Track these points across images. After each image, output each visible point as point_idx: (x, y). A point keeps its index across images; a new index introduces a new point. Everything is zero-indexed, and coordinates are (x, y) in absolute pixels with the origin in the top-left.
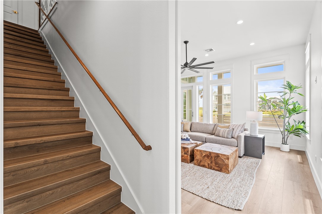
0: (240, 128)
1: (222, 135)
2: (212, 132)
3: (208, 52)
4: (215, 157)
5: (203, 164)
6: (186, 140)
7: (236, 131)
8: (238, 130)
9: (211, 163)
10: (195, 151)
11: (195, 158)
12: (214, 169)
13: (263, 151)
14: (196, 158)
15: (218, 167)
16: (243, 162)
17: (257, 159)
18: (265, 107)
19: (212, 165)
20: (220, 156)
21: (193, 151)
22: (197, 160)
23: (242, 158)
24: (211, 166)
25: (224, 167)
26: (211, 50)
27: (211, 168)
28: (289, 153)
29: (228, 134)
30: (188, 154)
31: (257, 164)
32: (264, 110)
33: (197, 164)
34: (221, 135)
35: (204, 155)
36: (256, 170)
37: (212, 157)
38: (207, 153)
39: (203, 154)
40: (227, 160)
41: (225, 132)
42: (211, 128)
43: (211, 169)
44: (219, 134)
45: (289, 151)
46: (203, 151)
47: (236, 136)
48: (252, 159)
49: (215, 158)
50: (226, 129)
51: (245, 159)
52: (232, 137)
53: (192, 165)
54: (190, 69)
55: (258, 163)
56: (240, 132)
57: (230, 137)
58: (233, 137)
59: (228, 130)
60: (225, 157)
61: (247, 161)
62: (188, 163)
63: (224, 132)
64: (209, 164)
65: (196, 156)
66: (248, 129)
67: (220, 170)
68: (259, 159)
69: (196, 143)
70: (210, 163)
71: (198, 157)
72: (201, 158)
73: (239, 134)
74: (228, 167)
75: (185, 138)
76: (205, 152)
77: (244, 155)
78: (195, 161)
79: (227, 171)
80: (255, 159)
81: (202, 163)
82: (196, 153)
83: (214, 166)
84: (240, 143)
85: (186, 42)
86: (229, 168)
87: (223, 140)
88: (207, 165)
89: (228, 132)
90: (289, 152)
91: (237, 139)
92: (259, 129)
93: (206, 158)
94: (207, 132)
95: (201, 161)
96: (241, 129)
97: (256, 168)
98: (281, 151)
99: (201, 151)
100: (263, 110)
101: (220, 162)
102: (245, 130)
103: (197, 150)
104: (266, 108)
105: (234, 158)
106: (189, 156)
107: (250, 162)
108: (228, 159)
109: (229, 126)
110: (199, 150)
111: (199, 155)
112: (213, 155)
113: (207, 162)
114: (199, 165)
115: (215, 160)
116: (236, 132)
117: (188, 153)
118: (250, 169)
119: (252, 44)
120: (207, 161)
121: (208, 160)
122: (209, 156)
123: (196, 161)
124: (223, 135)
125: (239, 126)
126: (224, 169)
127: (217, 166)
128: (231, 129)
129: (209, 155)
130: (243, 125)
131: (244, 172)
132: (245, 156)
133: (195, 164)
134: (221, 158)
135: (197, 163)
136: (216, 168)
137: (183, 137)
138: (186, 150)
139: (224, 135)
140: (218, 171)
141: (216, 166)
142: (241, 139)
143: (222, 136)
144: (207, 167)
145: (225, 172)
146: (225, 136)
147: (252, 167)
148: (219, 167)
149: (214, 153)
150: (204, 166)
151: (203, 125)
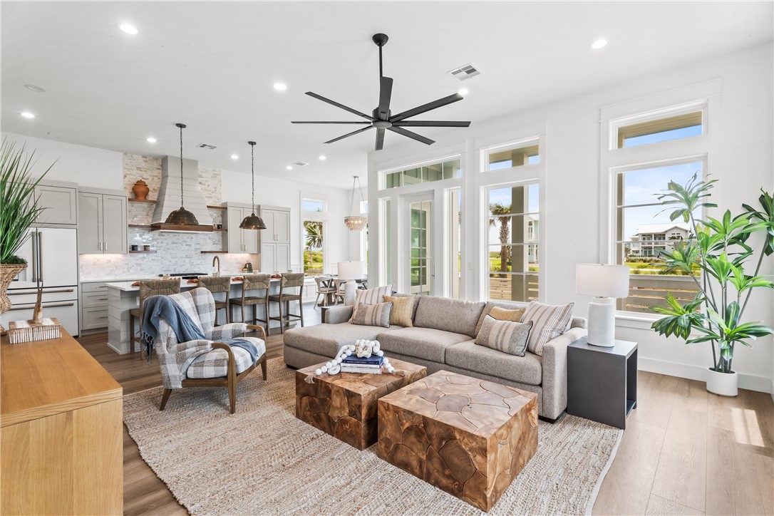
0: (554, 319)
1: (496, 343)
2: (472, 329)
3: (462, 79)
4: (442, 439)
5: (405, 459)
6: (368, 363)
7: (541, 331)
8: (549, 328)
9: (429, 457)
10: (381, 408)
11: (381, 433)
12: (436, 484)
13: (632, 399)
14: (383, 434)
15: (449, 477)
16: (555, 445)
17: (608, 431)
18: (650, 252)
19: (431, 467)
20: (458, 437)
21: (374, 408)
22: (388, 442)
23: (557, 426)
24: (428, 470)
25: (471, 483)
26: (471, 71)
27: (426, 477)
28: (734, 401)
29: (513, 340)
30: (359, 416)
31: (606, 452)
32: (648, 258)
33: (385, 455)
34: (492, 341)
35: (407, 425)
36: (597, 488)
37: (430, 438)
38: (417, 421)
39: (404, 421)
40: (479, 458)
41: (504, 333)
42: (470, 316)
43: (428, 481)
44: (487, 339)
45: (735, 393)
46: (405, 411)
47: (538, 349)
48: (589, 431)
49: (440, 443)
50: (509, 325)
51: (568, 427)
52: (529, 350)
53: (369, 456)
54: (394, 128)
55: (609, 448)
56: (555, 334)
57: (520, 349)
58: (532, 347)
59: (517, 329)
60: (474, 444)
61: (572, 438)
62: (360, 448)
63: (502, 333)
64: (420, 462)
65: (384, 427)
66: (584, 321)
67: (458, 492)
68: (616, 431)
69: (401, 375)
70: (424, 457)
71: (388, 431)
72: (398, 436)
73: (550, 339)
74: (484, 482)
75: (368, 354)
76: (410, 417)
77: (566, 411)
78: (381, 445)
79: (481, 500)
80: (602, 431)
81: (400, 456)
82: (383, 416)
83: (438, 471)
84: (552, 373)
85: (380, 39)
86: (486, 489)
87: (496, 361)
88: (415, 463)
89: (513, 333)
90: (735, 397)
91: (541, 358)
92: (616, 319)
93: (412, 438)
94: (458, 330)
95: (397, 447)
96: (557, 324)
97: (598, 474)
98: (709, 392)
99: (396, 410)
100: (644, 258)
101: (456, 460)
102: (575, 324)
103: (386, 405)
104: (653, 254)
105: (514, 442)
106: (363, 425)
107: (581, 443)
108: (483, 452)
109: (523, 311)
110: (391, 408)
111: (391, 425)
112: (434, 431)
113: (416, 453)
114: (392, 460)
115: (439, 450)
116: (540, 334)
117: (360, 413)
118: (576, 483)
119: (600, 44)
120: (415, 449)
121: (419, 446)
122: (423, 434)
123: (383, 446)
124: (499, 343)
125: (553, 312)
126: (470, 489)
127: (447, 472)
128: (526, 322)
129: (422, 429)
130: (565, 311)
131: (547, 499)
132: (568, 416)
133: (379, 455)
134: (460, 447)
135: (386, 452)
136: (444, 481)
137: (360, 349)
138: (354, 402)
139: (502, 342)
140: (452, 492)
141: (444, 475)
142: (554, 361)
143: (495, 347)
144: (417, 471)
145: (472, 501)
146: (506, 347)
147: (584, 473)
148: (455, 480)
149: (438, 422)
150: (405, 466)
151: (449, 305)
